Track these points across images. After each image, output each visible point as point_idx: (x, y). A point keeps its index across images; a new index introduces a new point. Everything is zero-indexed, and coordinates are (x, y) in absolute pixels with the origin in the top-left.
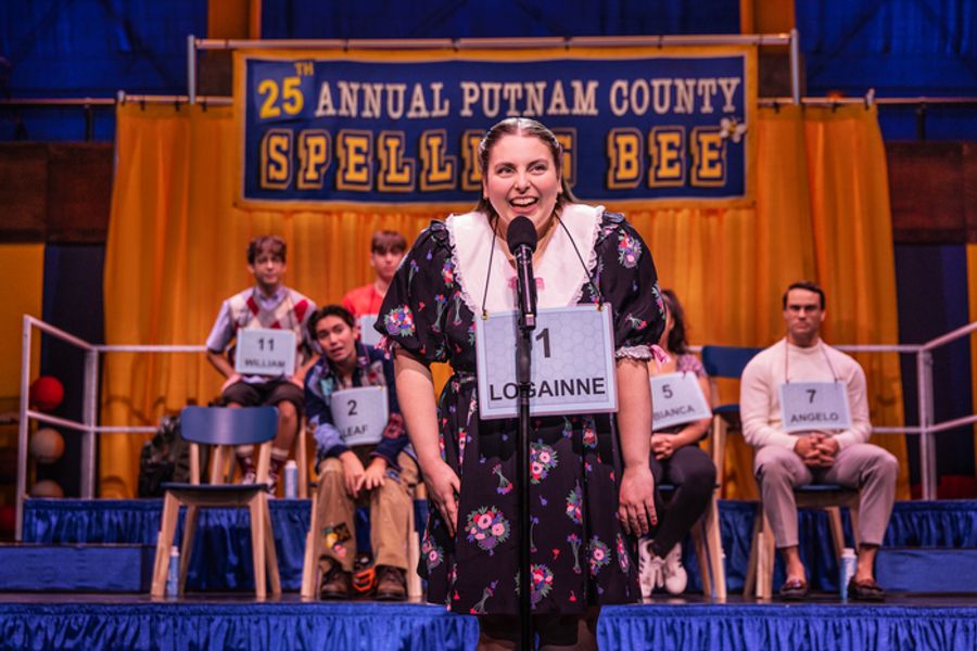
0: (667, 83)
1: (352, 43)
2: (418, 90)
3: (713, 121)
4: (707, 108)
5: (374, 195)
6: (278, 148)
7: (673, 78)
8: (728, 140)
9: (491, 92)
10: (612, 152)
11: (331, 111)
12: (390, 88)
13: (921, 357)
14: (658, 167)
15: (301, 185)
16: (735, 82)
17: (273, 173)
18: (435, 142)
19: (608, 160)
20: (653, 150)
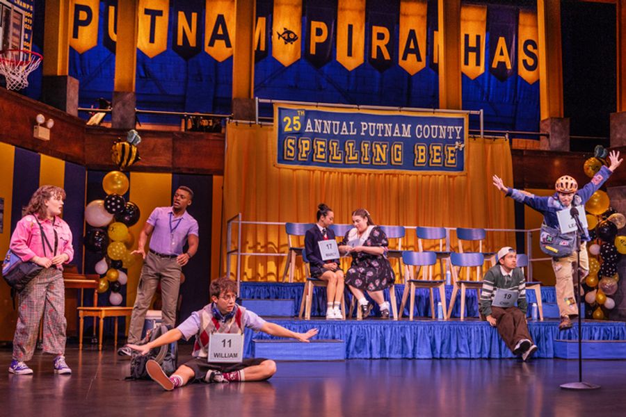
0: (436, 127)
1: (319, 104)
2: (344, 123)
3: (452, 142)
4: (450, 137)
5: (328, 164)
6: (291, 144)
7: (439, 125)
8: (458, 149)
9: (372, 126)
10: (416, 152)
11: (311, 130)
12: (334, 122)
13: (528, 234)
14: (433, 159)
15: (300, 159)
16: (460, 128)
17: (289, 154)
18: (351, 145)
19: (415, 155)
20: (431, 152)
